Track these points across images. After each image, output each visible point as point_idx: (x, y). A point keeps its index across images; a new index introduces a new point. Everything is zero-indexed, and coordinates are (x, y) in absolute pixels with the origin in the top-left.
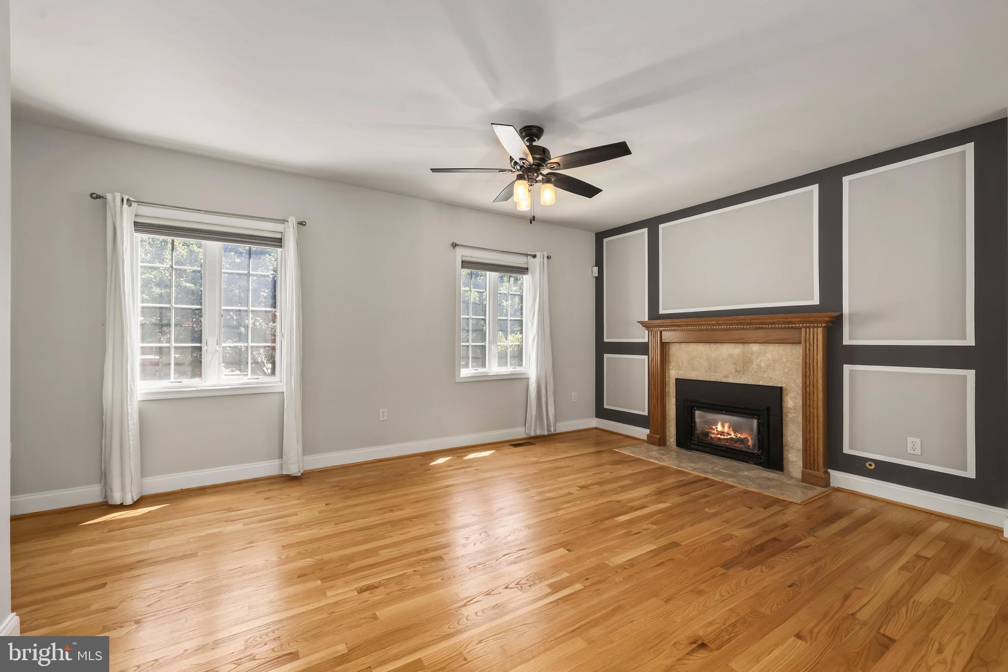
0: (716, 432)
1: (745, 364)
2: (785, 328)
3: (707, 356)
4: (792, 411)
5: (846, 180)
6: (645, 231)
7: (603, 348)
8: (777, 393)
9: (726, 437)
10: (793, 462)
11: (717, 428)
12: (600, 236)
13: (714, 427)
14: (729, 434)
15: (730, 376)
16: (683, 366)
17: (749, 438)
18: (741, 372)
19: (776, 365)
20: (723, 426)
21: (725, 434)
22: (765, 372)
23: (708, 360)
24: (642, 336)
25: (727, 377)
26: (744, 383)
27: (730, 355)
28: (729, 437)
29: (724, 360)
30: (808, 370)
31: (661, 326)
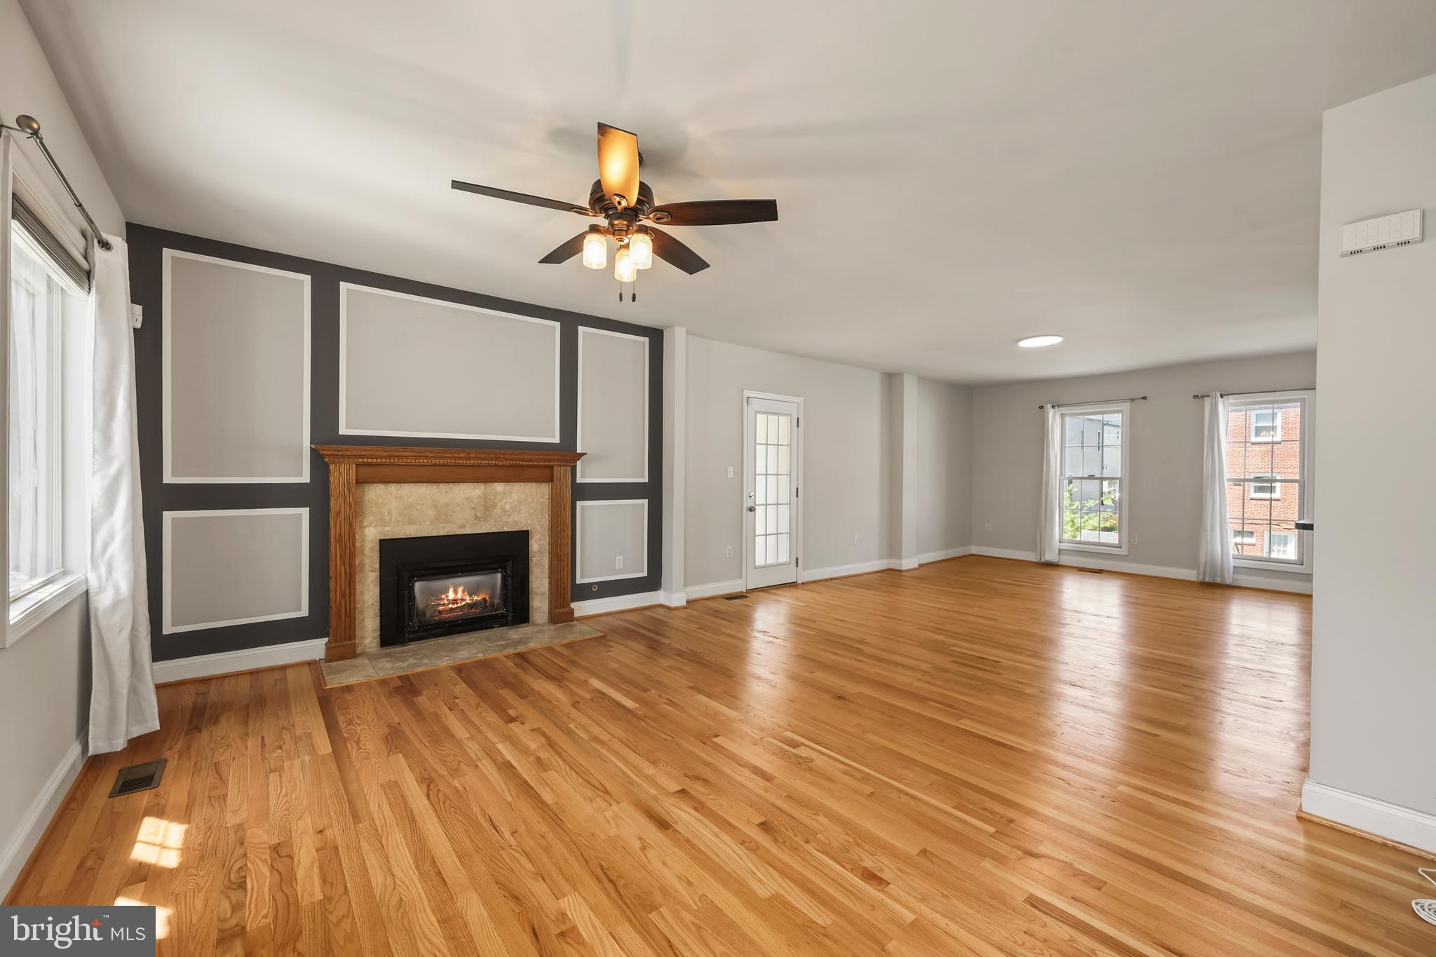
0: (446, 602)
1: (488, 506)
3: (433, 501)
4: (537, 555)
8: (522, 537)
9: (459, 605)
10: (537, 608)
11: (447, 596)
13: (443, 597)
14: (463, 600)
15: (467, 525)
16: (391, 519)
17: (487, 598)
18: (483, 519)
19: (522, 507)
20: (456, 592)
21: (459, 602)
22: (510, 515)
23: (435, 506)
25: (462, 527)
26: (485, 531)
27: (467, 499)
28: (464, 603)
29: (459, 505)
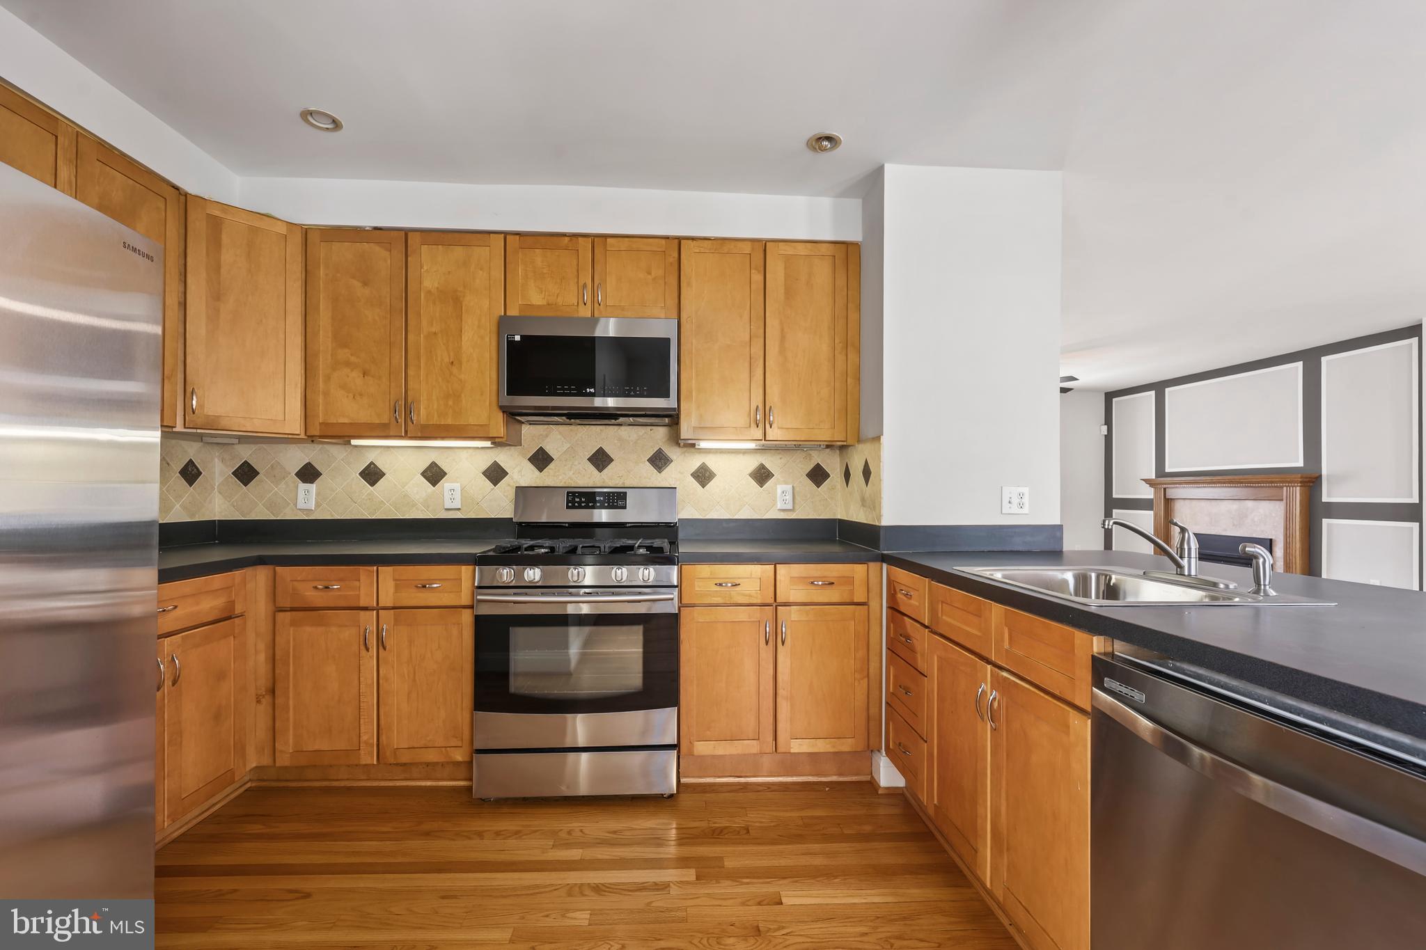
1: (1240, 519)
2: (1269, 487)
3: (1207, 511)
5: (1324, 360)
6: (1153, 393)
7: (1111, 504)
8: (1267, 544)
12: (1110, 396)
15: (1228, 529)
18: (1236, 525)
19: (1266, 520)
22: (1256, 525)
23: (1208, 515)
24: (1147, 493)
25: (1225, 530)
27: (1228, 511)
29: (1221, 515)
30: (1288, 523)
31: (1165, 484)
